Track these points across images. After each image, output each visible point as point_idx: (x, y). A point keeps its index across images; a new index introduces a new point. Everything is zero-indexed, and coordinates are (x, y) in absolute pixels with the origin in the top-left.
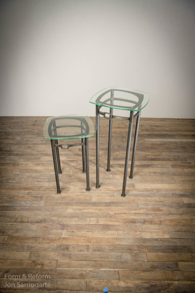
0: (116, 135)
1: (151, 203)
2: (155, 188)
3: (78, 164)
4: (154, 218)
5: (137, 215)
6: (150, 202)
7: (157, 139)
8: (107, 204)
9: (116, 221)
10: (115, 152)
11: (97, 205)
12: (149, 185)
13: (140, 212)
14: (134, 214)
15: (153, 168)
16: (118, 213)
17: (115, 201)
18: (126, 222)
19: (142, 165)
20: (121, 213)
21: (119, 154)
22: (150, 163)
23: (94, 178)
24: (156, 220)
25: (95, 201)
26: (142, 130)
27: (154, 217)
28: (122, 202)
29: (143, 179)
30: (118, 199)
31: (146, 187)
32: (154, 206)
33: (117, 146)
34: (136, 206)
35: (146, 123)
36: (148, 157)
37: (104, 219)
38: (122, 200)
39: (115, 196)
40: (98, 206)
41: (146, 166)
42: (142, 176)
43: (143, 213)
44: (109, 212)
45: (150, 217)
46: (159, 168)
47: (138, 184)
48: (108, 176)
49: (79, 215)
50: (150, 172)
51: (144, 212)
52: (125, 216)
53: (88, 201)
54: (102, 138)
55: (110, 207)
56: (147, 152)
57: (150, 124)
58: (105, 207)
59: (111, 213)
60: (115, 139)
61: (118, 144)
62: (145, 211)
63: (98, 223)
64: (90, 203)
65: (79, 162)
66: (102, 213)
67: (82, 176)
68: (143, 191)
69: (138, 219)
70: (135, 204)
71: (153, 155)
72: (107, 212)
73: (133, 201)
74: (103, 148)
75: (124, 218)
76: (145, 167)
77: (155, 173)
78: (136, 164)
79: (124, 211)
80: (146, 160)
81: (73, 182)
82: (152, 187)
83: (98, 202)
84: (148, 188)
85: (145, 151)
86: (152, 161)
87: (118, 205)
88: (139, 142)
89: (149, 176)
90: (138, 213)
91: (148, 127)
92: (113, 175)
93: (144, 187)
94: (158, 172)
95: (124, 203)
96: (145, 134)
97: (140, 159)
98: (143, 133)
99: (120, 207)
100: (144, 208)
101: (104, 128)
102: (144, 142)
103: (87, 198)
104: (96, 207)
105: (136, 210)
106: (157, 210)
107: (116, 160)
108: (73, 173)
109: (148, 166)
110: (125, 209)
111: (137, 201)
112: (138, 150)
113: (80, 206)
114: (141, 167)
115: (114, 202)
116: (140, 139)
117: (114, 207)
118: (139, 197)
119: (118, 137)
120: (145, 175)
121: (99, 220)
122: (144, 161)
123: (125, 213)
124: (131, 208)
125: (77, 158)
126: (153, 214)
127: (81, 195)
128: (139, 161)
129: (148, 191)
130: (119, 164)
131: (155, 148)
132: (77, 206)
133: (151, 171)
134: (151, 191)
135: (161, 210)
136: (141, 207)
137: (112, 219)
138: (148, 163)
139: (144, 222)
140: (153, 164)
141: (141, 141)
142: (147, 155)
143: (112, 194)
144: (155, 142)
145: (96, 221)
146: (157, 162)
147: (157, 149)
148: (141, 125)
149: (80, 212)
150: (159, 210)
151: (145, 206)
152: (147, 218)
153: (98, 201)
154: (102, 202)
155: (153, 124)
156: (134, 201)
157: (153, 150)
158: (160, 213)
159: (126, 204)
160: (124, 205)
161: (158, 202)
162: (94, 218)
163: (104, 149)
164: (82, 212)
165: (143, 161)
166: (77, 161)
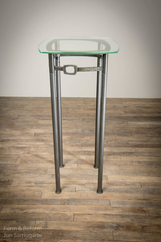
0: (89, 118)
1: (130, 201)
2: (137, 181)
3: (30, 151)
4: (133, 222)
5: (107, 216)
6: (128, 200)
7: (146, 122)
8: (64, 202)
9: (75, 225)
10: (85, 137)
11: (49, 203)
12: (129, 178)
13: (112, 213)
14: (102, 215)
15: (136, 156)
16: (79, 214)
17: (76, 197)
18: (90, 227)
19: (121, 153)
20: (83, 214)
21: (91, 139)
22: (133, 150)
23: (50, 168)
24: (136, 224)
25: (46, 198)
26: (125, 112)
27: (133, 220)
28: (87, 199)
29: (121, 170)
30: (80, 196)
31: (124, 180)
32: (135, 206)
33: (88, 130)
34: (108, 205)
35: (133, 104)
36: (131, 143)
37: (56, 222)
38: (87, 196)
39: (78, 191)
40: (51, 205)
41: (127, 154)
42: (119, 166)
43: (117, 215)
44: (66, 213)
45: (128, 220)
46: (145, 157)
47: (113, 176)
48: (71, 165)
49: (19, 217)
50: (132, 162)
51: (119, 214)
52: (88, 218)
53: (36, 197)
54: (69, 121)
55: (68, 206)
56: (131, 137)
57: (137, 105)
58: (60, 206)
59: (69, 213)
60: (87, 122)
61: (90, 127)
62: (120, 212)
63: (47, 227)
64: (38, 201)
65: (32, 149)
66: (55, 214)
67: (33, 166)
68: (120, 185)
69: (108, 223)
70: (106, 202)
71: (139, 141)
72: (63, 213)
73: (104, 197)
74: (68, 133)
75: (87, 221)
76: (125, 155)
77: (139, 162)
78: (113, 152)
79: (88, 211)
80: (128, 147)
81: (19, 173)
82: (133, 180)
83: (51, 200)
84: (128, 181)
85: (127, 136)
86: (137, 148)
87: (80, 204)
88: (120, 125)
89: (130, 166)
90: (110, 215)
91: (134, 108)
92: (78, 164)
93: (121, 180)
94: (144, 162)
95: (90, 200)
96: (129, 117)
97: (119, 145)
98: (126, 116)
99: (83, 206)
100: (119, 207)
101: (74, 110)
102: (127, 126)
103: (36, 194)
104: (47, 205)
105: (106, 209)
106: (138, 211)
107: (85, 146)
108: (21, 161)
109: (130, 154)
110: (91, 208)
111: (109, 199)
112: (118, 134)
113: (23, 204)
114: (120, 155)
115: (75, 199)
116: (122, 122)
117: (74, 206)
118: (113, 193)
119: (91, 120)
120: (125, 165)
121: (48, 224)
122: (125, 148)
123: (89, 214)
124: (99, 207)
125: (30, 144)
126: (132, 216)
127: (27, 189)
128: (117, 148)
129: (127, 185)
130: (88, 151)
131: (141, 133)
132: (19, 204)
133: (134, 161)
134: (132, 185)
135: (144, 211)
136: (114, 206)
137: (70, 222)
138: (131, 150)
139: (117, 227)
140: (137, 151)
141: (122, 125)
142: (129, 141)
143: (74, 188)
144: (142, 126)
145: (43, 226)
146: (144, 149)
147: (144, 134)
148: (125, 106)
149: (21, 212)
150: (143, 210)
151: (121, 205)
152: (122, 222)
153: (51, 198)
154: (58, 199)
155: (141, 105)
156: (105, 199)
157: (139, 135)
158: (144, 215)
159: (92, 202)
160: (89, 203)
161: (142, 200)
162: (42, 221)
163: (70, 133)
164: (25, 213)
165: (123, 148)
166: (29, 147)
